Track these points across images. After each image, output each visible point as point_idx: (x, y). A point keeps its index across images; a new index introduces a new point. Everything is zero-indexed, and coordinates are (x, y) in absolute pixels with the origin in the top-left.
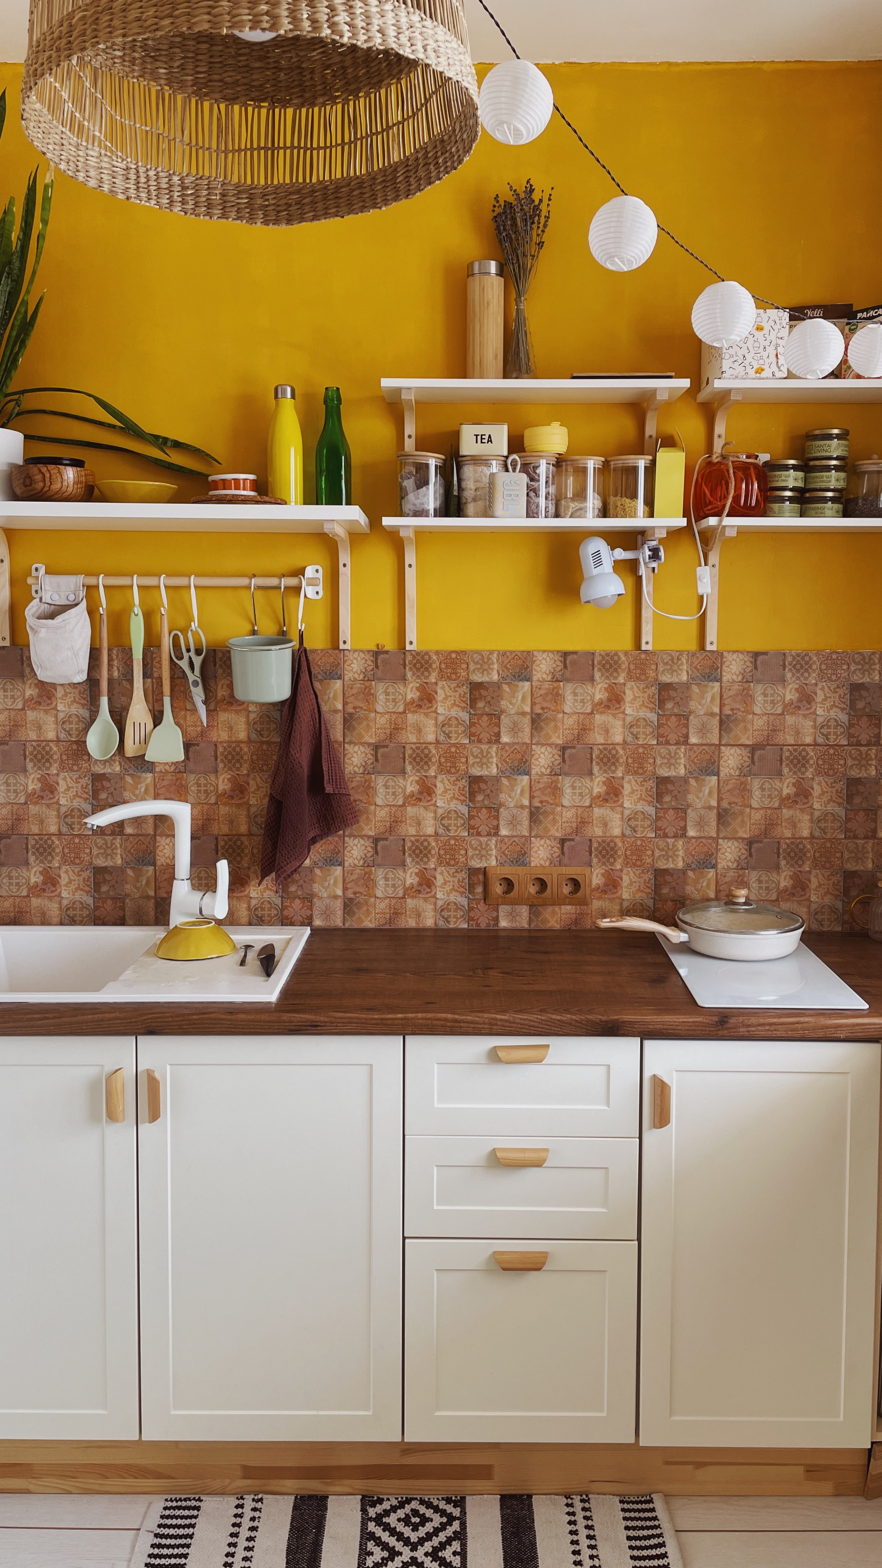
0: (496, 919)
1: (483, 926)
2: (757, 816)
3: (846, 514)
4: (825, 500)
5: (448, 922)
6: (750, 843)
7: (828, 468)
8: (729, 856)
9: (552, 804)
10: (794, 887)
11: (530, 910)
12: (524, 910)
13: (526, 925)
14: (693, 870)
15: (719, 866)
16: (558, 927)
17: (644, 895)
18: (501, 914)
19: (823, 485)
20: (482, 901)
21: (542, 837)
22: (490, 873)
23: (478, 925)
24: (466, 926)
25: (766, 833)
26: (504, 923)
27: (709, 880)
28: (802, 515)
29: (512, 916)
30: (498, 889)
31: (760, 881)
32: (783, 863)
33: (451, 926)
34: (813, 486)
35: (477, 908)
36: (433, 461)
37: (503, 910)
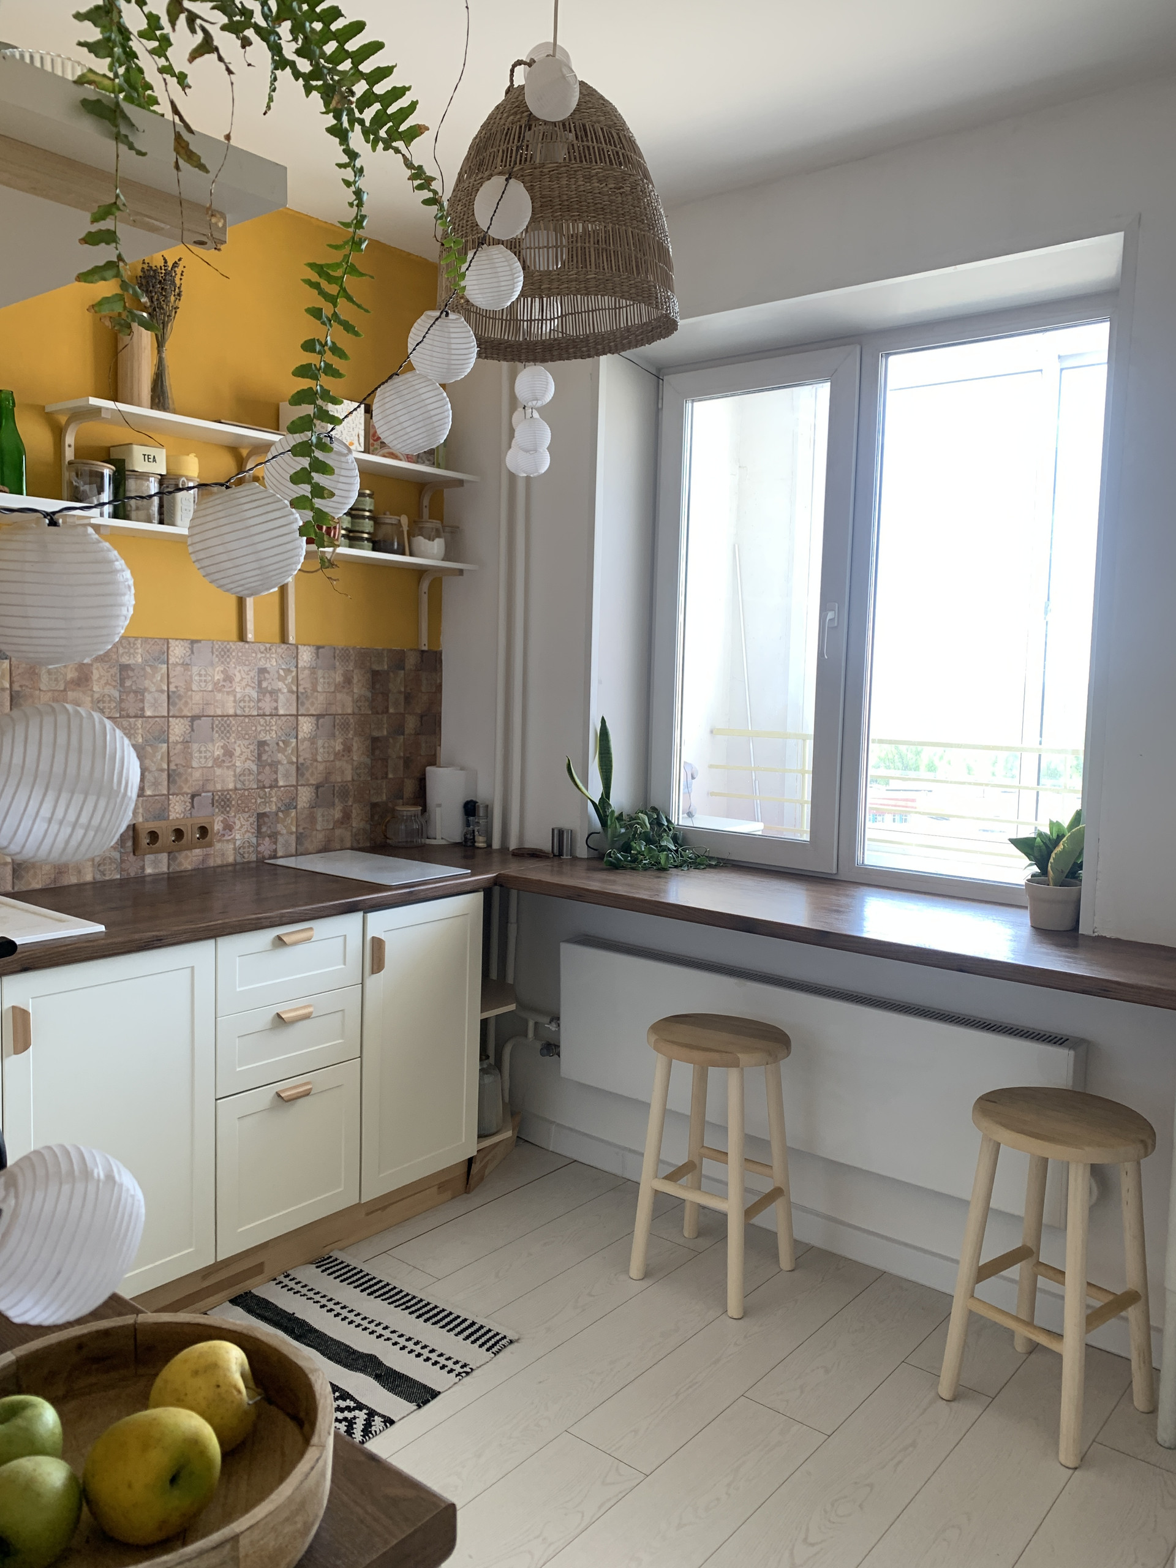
0: (143, 868)
1: (132, 874)
2: (321, 767)
3: (374, 549)
4: (362, 539)
5: (104, 875)
6: (317, 787)
7: (364, 517)
8: (305, 799)
9: (184, 767)
10: (343, 817)
11: (169, 856)
12: (164, 857)
13: (165, 869)
14: (282, 811)
15: (298, 807)
16: (190, 868)
17: (250, 834)
18: (147, 863)
19: (360, 529)
20: (132, 854)
21: (177, 795)
22: (140, 827)
23: (128, 874)
24: (118, 877)
25: (326, 779)
26: (149, 871)
27: (292, 818)
28: (351, 546)
29: (155, 863)
30: (145, 840)
31: (323, 816)
32: (337, 801)
33: (107, 878)
34: (357, 529)
35: (128, 860)
36: (107, 471)
37: (149, 858)
